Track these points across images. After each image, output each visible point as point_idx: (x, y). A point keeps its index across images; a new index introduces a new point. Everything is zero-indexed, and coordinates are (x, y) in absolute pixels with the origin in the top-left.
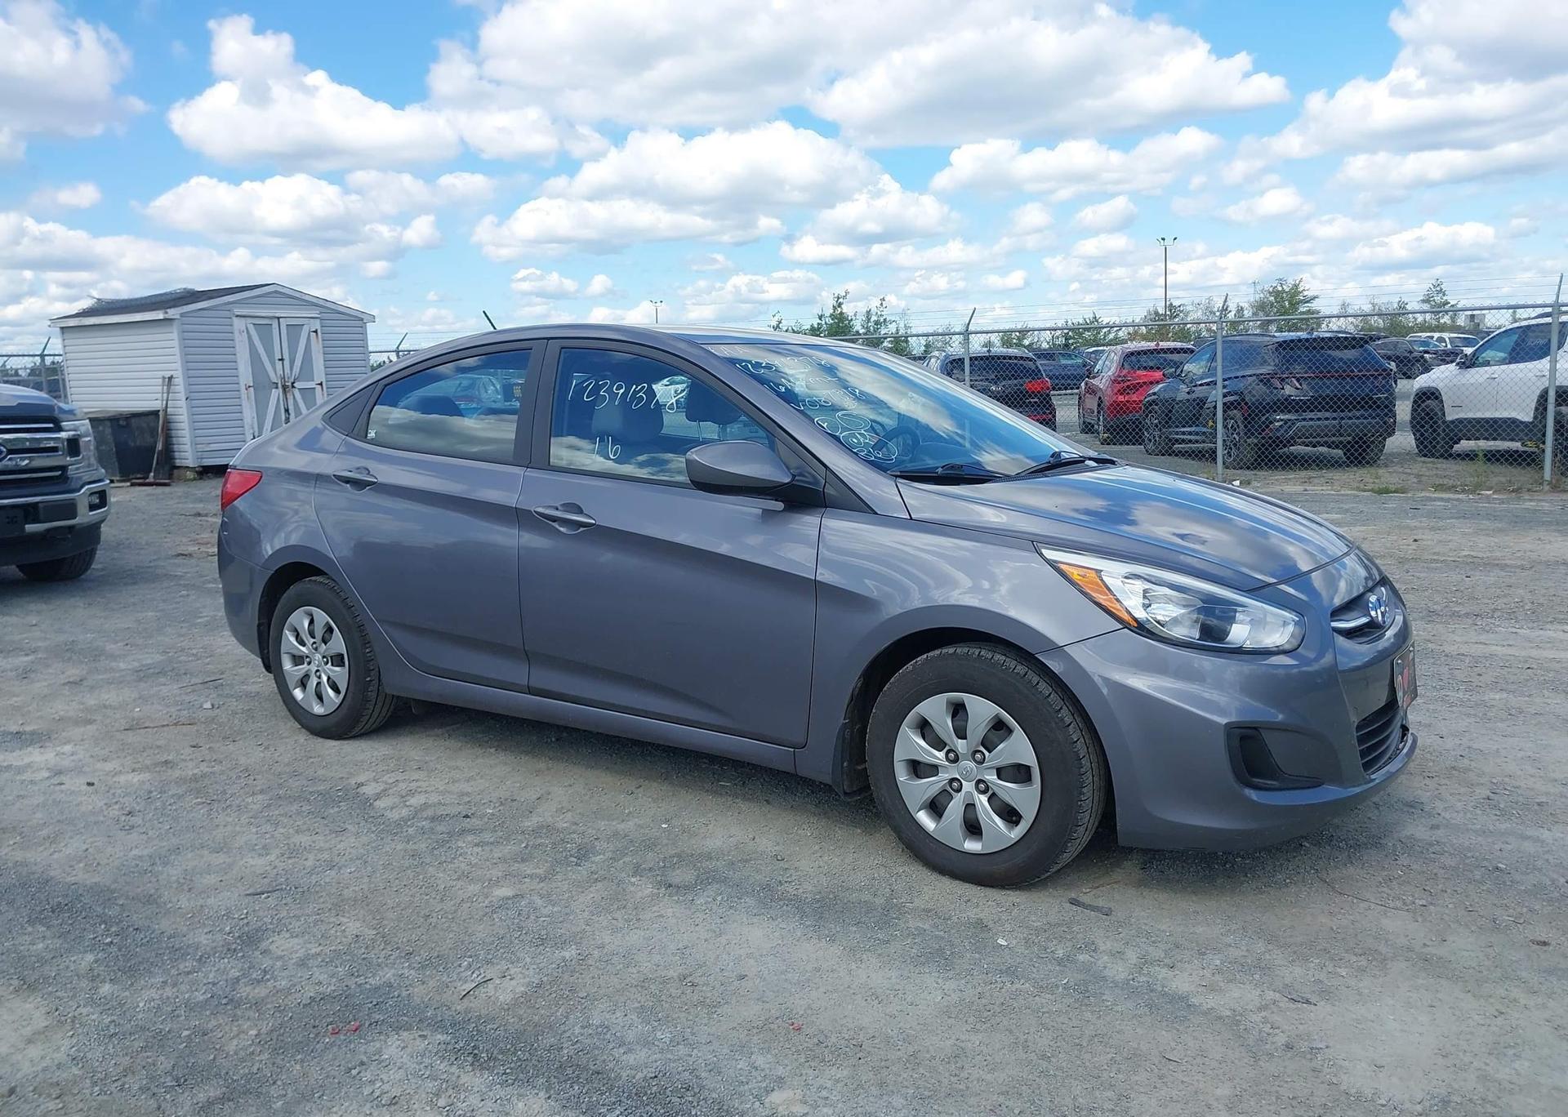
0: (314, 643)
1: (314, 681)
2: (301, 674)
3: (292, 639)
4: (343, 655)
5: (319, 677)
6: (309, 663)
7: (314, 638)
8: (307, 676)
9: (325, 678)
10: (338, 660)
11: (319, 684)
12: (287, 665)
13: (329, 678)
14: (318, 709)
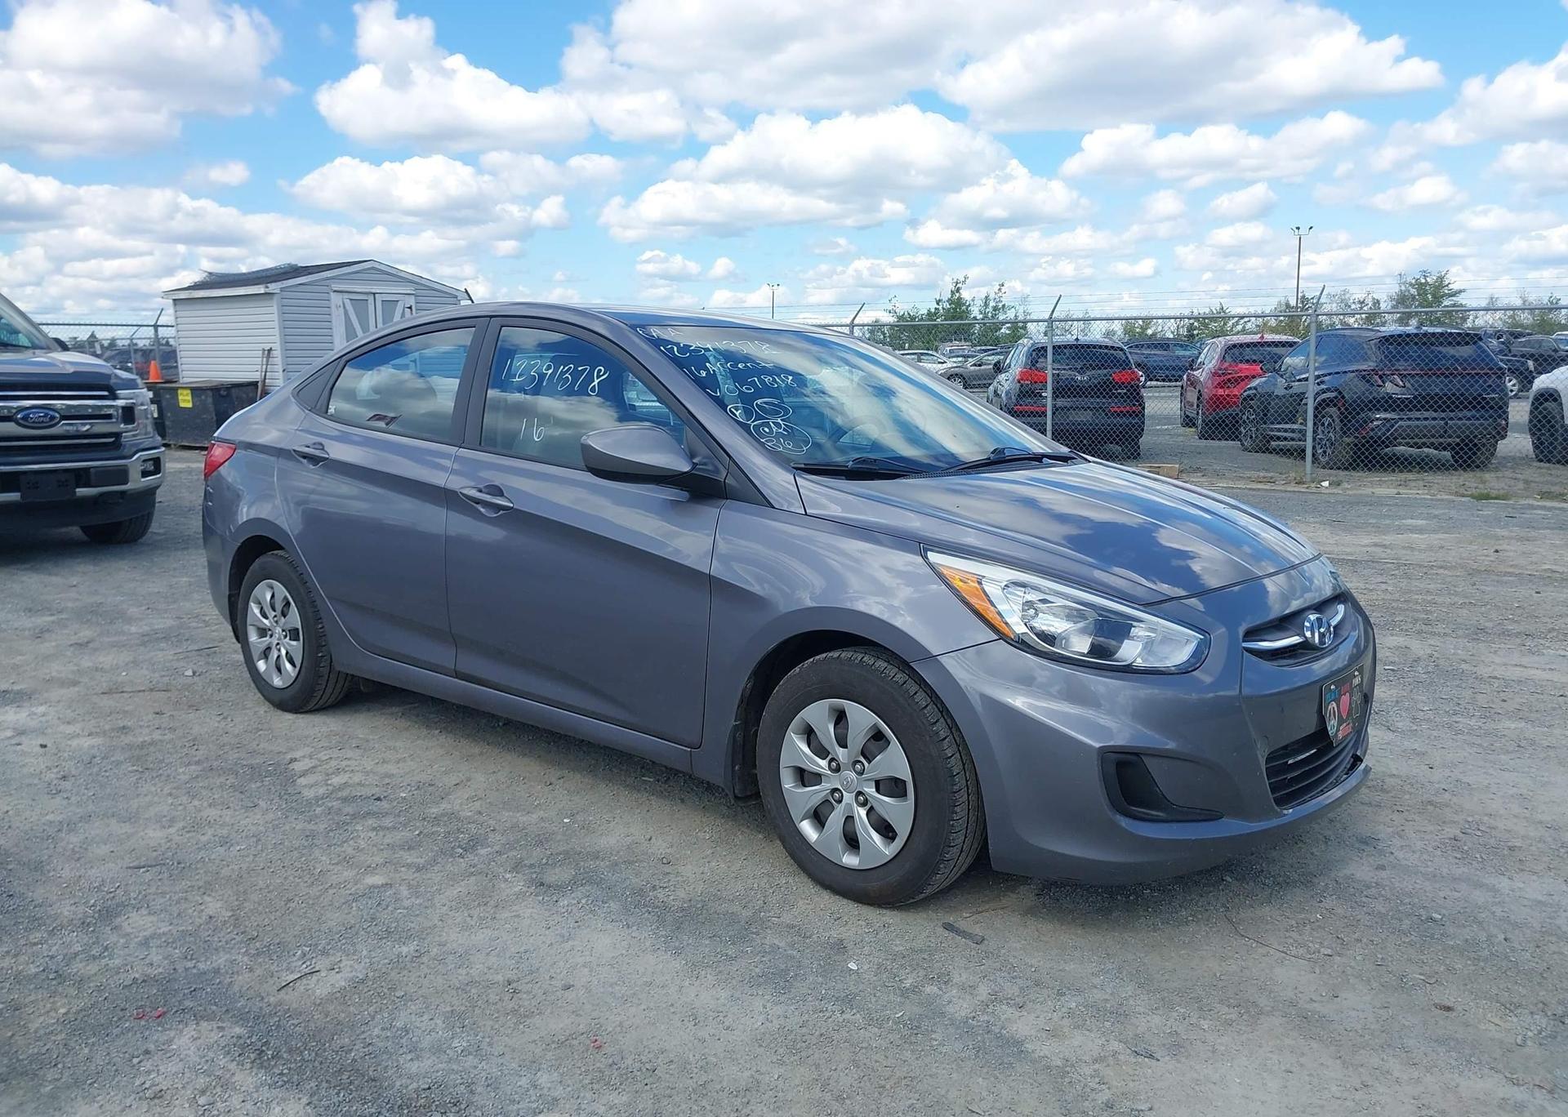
0: (275, 616)
1: (274, 654)
2: (263, 646)
3: (257, 611)
4: (298, 629)
5: (279, 650)
6: (271, 636)
7: (275, 611)
8: (269, 648)
9: (283, 652)
10: (294, 634)
11: (279, 657)
12: (253, 637)
13: (287, 653)
14: (277, 682)
